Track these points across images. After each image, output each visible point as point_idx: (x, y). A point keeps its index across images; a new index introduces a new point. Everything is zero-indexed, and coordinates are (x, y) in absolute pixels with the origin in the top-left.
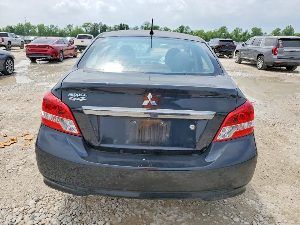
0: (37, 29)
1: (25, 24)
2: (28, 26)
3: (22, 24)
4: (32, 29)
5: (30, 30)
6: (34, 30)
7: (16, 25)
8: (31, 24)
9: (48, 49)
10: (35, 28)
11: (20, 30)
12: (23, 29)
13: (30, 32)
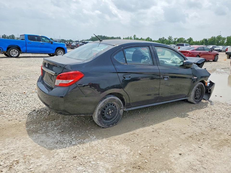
0: (226, 40)
1: (217, 37)
2: (219, 38)
3: (215, 37)
4: (221, 40)
5: (220, 41)
6: (223, 41)
7: (210, 38)
8: (222, 37)
9: (186, 54)
10: (224, 39)
11: (212, 42)
12: (214, 41)
13: (219, 42)
